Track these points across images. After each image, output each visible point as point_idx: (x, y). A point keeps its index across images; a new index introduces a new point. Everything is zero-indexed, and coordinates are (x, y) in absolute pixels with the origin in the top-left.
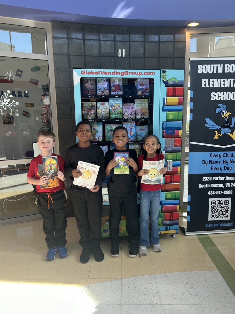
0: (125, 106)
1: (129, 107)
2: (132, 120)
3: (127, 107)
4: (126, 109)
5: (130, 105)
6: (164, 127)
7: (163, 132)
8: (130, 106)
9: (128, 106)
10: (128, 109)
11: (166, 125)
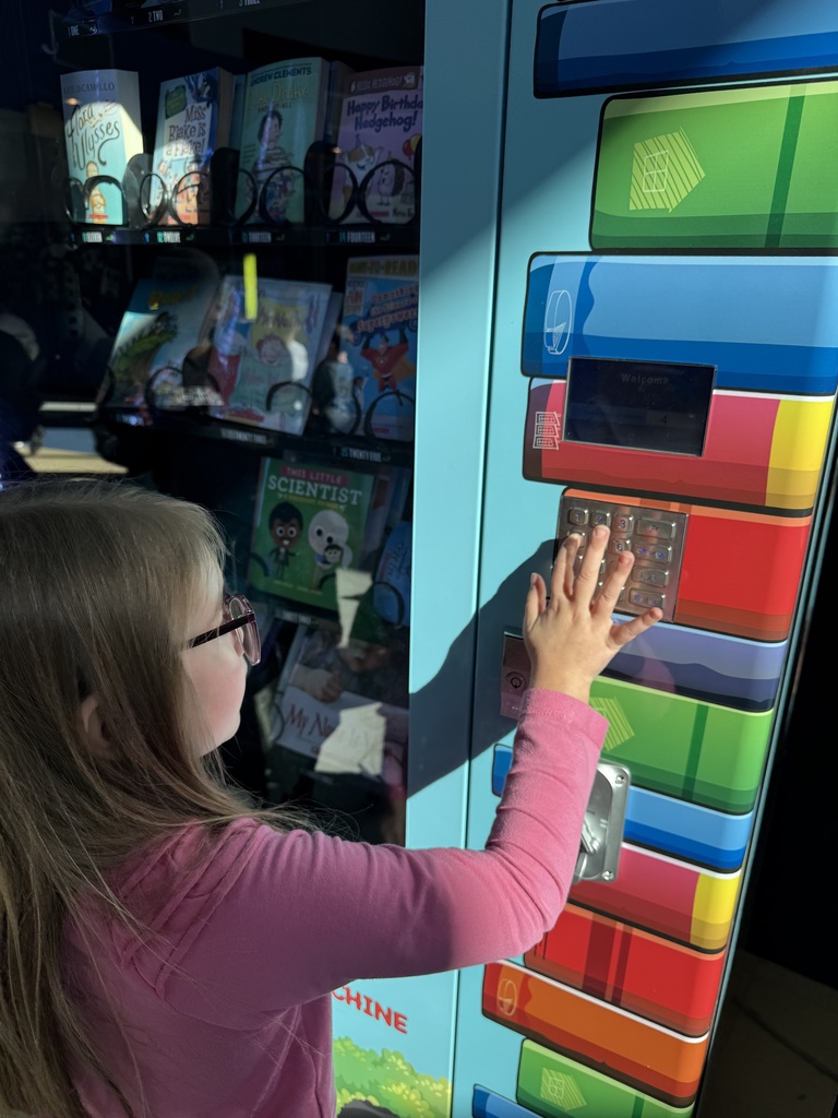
0: (359, 100)
1: (387, 104)
2: (371, 237)
3: (370, 106)
4: (359, 124)
5: (402, 86)
6: (558, 325)
7: (536, 401)
8: (395, 96)
9: (377, 98)
10: (372, 123)
11: (585, 302)
